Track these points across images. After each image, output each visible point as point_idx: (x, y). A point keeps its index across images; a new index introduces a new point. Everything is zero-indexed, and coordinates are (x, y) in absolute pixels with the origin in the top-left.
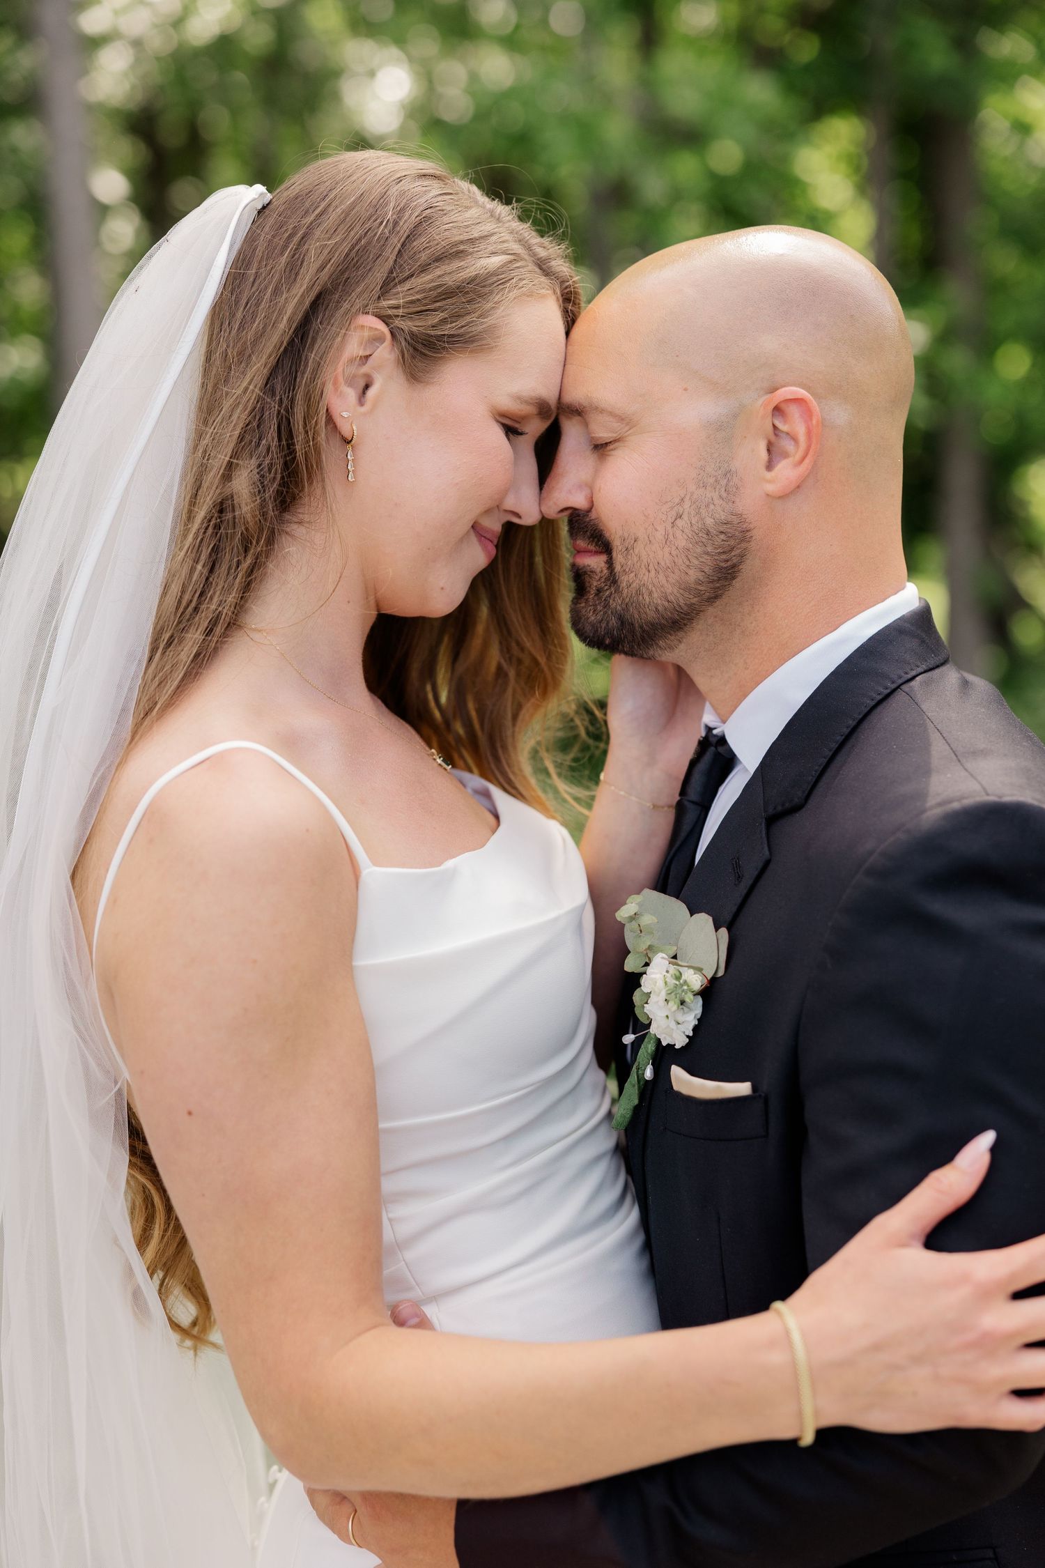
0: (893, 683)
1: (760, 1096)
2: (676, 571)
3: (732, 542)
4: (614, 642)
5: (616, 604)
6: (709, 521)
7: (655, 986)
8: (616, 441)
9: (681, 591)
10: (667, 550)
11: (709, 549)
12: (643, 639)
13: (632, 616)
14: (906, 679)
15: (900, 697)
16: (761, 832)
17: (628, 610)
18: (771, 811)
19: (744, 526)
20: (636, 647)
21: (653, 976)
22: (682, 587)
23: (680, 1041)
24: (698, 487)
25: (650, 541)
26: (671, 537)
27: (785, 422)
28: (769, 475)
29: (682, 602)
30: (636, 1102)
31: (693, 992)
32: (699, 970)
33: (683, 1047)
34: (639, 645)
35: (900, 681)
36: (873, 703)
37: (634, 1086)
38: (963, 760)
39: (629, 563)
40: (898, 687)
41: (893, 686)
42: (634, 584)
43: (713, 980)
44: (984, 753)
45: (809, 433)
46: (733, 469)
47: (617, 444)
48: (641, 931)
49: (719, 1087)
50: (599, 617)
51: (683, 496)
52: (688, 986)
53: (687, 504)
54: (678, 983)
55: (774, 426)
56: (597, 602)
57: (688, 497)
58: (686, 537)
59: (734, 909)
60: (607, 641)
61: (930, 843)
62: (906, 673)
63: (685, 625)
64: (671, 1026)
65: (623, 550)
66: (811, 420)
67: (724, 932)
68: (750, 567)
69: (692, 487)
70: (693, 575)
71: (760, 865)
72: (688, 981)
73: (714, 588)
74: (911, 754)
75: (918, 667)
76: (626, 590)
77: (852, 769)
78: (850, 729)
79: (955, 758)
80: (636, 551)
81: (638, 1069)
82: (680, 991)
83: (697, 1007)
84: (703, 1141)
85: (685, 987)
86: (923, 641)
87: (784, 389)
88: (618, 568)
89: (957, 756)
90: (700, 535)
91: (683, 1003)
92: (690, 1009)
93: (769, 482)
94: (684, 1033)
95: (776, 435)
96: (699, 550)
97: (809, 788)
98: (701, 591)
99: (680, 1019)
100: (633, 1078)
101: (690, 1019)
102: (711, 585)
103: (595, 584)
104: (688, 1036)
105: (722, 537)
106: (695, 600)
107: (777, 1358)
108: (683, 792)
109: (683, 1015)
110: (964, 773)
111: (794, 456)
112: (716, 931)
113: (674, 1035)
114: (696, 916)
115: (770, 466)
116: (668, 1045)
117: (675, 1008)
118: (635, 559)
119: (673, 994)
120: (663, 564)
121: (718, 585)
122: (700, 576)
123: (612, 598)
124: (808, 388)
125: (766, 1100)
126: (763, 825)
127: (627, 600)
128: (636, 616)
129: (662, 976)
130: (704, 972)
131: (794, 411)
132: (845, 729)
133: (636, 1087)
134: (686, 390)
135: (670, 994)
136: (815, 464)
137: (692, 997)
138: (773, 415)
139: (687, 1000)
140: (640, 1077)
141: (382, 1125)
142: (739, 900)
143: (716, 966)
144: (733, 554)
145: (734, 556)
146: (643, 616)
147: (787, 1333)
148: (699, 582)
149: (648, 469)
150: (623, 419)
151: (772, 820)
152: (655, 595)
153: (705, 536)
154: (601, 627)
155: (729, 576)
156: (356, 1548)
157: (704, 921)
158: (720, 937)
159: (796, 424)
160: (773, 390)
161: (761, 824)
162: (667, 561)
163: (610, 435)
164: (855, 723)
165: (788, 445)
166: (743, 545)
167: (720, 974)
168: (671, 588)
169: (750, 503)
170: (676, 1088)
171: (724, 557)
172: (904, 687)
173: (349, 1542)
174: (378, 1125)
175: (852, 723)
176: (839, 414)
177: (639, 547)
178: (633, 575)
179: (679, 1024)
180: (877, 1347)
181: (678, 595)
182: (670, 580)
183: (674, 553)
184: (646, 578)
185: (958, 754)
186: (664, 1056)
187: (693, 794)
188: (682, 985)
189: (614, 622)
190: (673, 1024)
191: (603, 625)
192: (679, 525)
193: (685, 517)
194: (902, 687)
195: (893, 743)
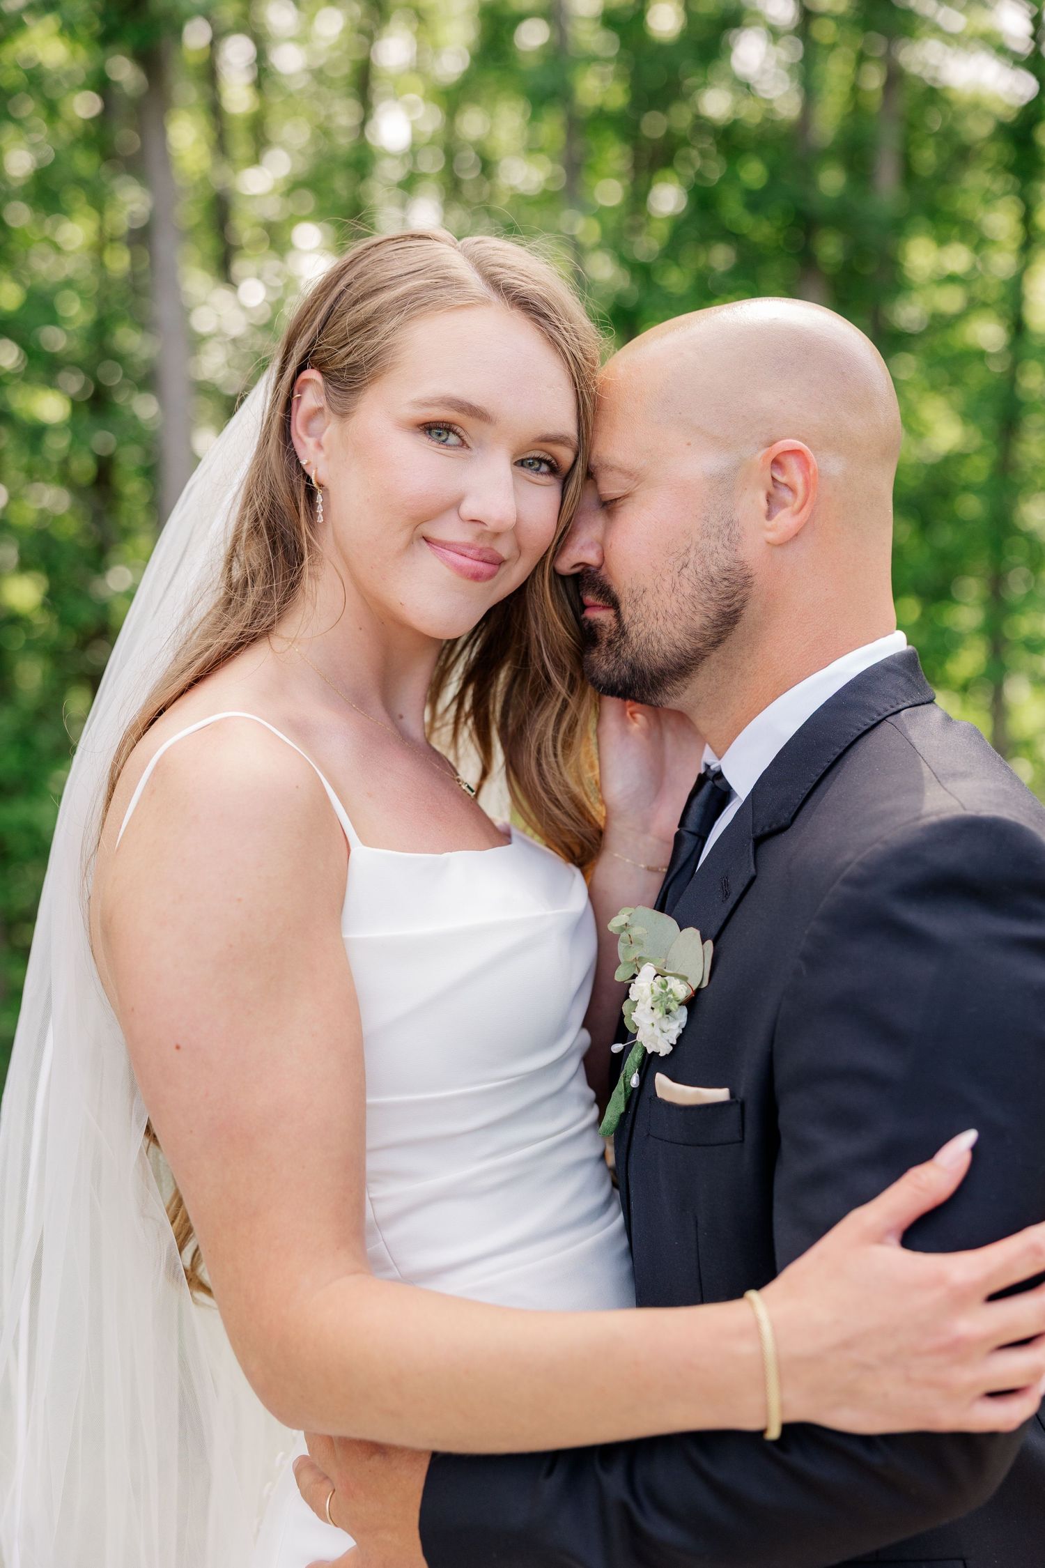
0: (879, 715)
1: (737, 1101)
2: (683, 617)
3: (735, 588)
4: (626, 688)
5: (627, 654)
6: (713, 569)
7: (642, 994)
8: (625, 496)
9: (688, 637)
10: (674, 598)
11: (714, 595)
12: (653, 684)
13: (642, 664)
14: (892, 712)
15: (885, 727)
16: (749, 851)
17: (638, 659)
18: (759, 832)
19: (746, 573)
20: (646, 693)
21: (640, 985)
22: (689, 632)
23: (664, 1049)
24: (703, 537)
25: (658, 591)
26: (678, 585)
27: (784, 474)
28: (769, 524)
29: (688, 647)
30: (622, 1109)
31: (678, 1001)
32: (684, 979)
33: (666, 1055)
34: (648, 690)
35: (886, 714)
36: (860, 733)
37: (621, 1094)
38: (943, 781)
39: (637, 614)
40: (884, 719)
41: (880, 718)
42: (644, 633)
43: (698, 991)
44: (964, 775)
45: (807, 483)
46: (735, 519)
47: (626, 500)
48: (631, 942)
49: (698, 1092)
50: (611, 666)
51: (688, 546)
52: (674, 995)
53: (692, 555)
54: (664, 991)
55: (774, 479)
56: (609, 652)
57: (693, 547)
58: (692, 585)
59: (721, 923)
60: (620, 688)
61: (905, 855)
62: (892, 707)
63: (691, 670)
64: (656, 1034)
65: (631, 602)
66: (808, 470)
67: (709, 943)
68: (751, 613)
69: (697, 537)
70: (699, 621)
71: (746, 882)
72: (673, 990)
73: (718, 633)
74: (893, 776)
75: (904, 702)
76: (635, 640)
77: (835, 790)
78: (836, 756)
79: (935, 779)
80: (645, 601)
81: (625, 1077)
82: (665, 999)
83: (682, 1016)
84: (682, 1146)
85: (671, 996)
86: (909, 680)
87: (782, 442)
88: (626, 619)
89: (937, 778)
90: (705, 582)
91: (668, 1012)
92: (675, 1019)
93: (770, 530)
94: (668, 1041)
95: (775, 487)
96: (704, 597)
97: (795, 810)
98: (706, 635)
99: (665, 1027)
100: (620, 1086)
101: (675, 1027)
102: (715, 630)
103: (606, 636)
104: (672, 1045)
105: (726, 583)
106: (700, 645)
107: (746, 1348)
108: (682, 824)
109: (668, 1024)
110: (943, 792)
111: (793, 506)
112: (703, 944)
113: (659, 1043)
114: (686, 931)
115: (769, 516)
116: (653, 1053)
117: (660, 1015)
118: (644, 609)
119: (659, 1002)
120: (670, 612)
121: (721, 629)
122: (705, 621)
123: (622, 648)
124: (805, 441)
125: (742, 1105)
126: (751, 845)
127: (637, 649)
128: (646, 664)
129: (649, 985)
130: (689, 981)
131: (792, 463)
132: (832, 756)
133: (623, 1094)
134: (689, 444)
135: (656, 1001)
136: (813, 512)
137: (677, 1005)
138: (772, 468)
139: (672, 1008)
140: (626, 1086)
141: (369, 1100)
142: (726, 915)
143: (701, 977)
144: (735, 599)
145: (737, 601)
146: (653, 662)
147: (757, 1324)
148: (704, 628)
149: (656, 522)
150: (631, 475)
151: (759, 841)
152: (664, 642)
153: (709, 583)
154: (614, 676)
155: (732, 621)
156: (332, 1526)
157: (693, 933)
158: (706, 950)
159: (794, 474)
160: (771, 443)
161: (749, 845)
162: (675, 609)
163: (620, 491)
164: (841, 750)
165: (786, 495)
166: (745, 590)
167: (705, 984)
168: (678, 634)
169: (752, 551)
170: (659, 1095)
171: (727, 602)
172: (891, 719)
173: (326, 1521)
174: (365, 1100)
175: (839, 751)
176: (832, 465)
177: (648, 598)
178: (641, 624)
179: (664, 1032)
180: (846, 1345)
181: (685, 640)
182: (677, 626)
183: (681, 600)
184: (654, 626)
185: (938, 776)
186: (650, 1063)
187: (692, 825)
188: (667, 994)
189: (625, 670)
190: (658, 1032)
191: (616, 673)
192: (685, 574)
193: (691, 566)
194: (887, 719)
195: (876, 766)
